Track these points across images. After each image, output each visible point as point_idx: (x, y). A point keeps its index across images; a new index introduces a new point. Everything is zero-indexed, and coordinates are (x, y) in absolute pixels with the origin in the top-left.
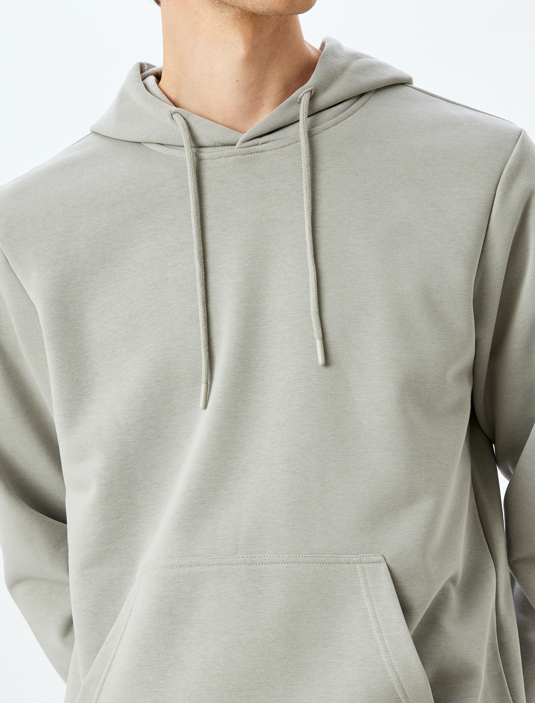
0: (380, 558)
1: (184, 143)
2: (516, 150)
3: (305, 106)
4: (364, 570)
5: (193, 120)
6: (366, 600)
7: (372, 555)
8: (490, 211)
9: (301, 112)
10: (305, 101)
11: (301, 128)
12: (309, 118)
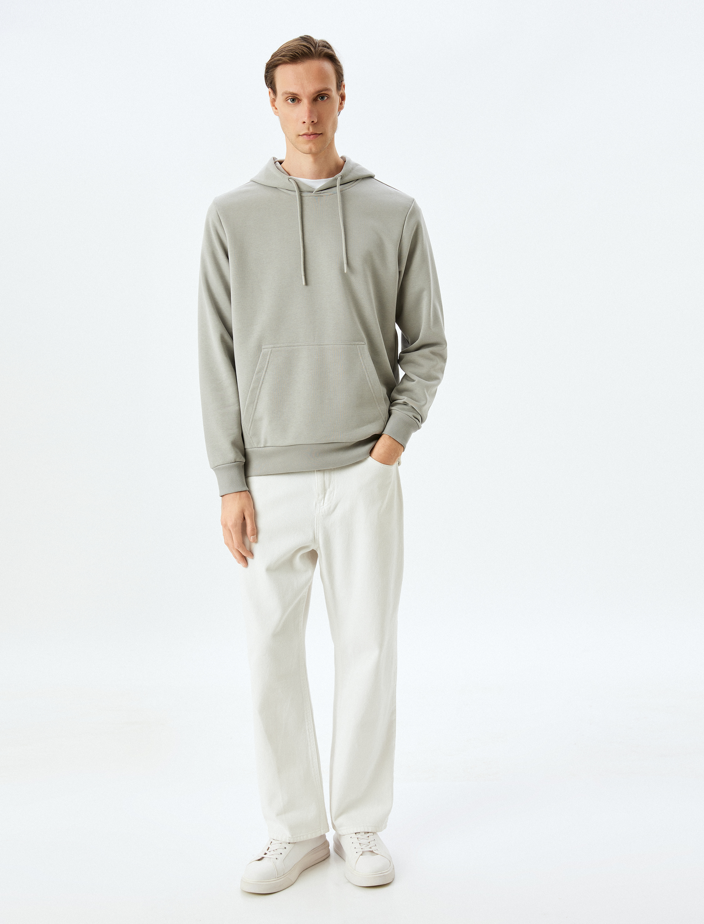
0: (364, 343)
1: (295, 190)
2: (412, 206)
3: (339, 182)
4: (360, 347)
6: (360, 358)
7: (362, 342)
8: (403, 226)
9: (337, 183)
10: (339, 178)
11: (338, 188)
12: (341, 186)
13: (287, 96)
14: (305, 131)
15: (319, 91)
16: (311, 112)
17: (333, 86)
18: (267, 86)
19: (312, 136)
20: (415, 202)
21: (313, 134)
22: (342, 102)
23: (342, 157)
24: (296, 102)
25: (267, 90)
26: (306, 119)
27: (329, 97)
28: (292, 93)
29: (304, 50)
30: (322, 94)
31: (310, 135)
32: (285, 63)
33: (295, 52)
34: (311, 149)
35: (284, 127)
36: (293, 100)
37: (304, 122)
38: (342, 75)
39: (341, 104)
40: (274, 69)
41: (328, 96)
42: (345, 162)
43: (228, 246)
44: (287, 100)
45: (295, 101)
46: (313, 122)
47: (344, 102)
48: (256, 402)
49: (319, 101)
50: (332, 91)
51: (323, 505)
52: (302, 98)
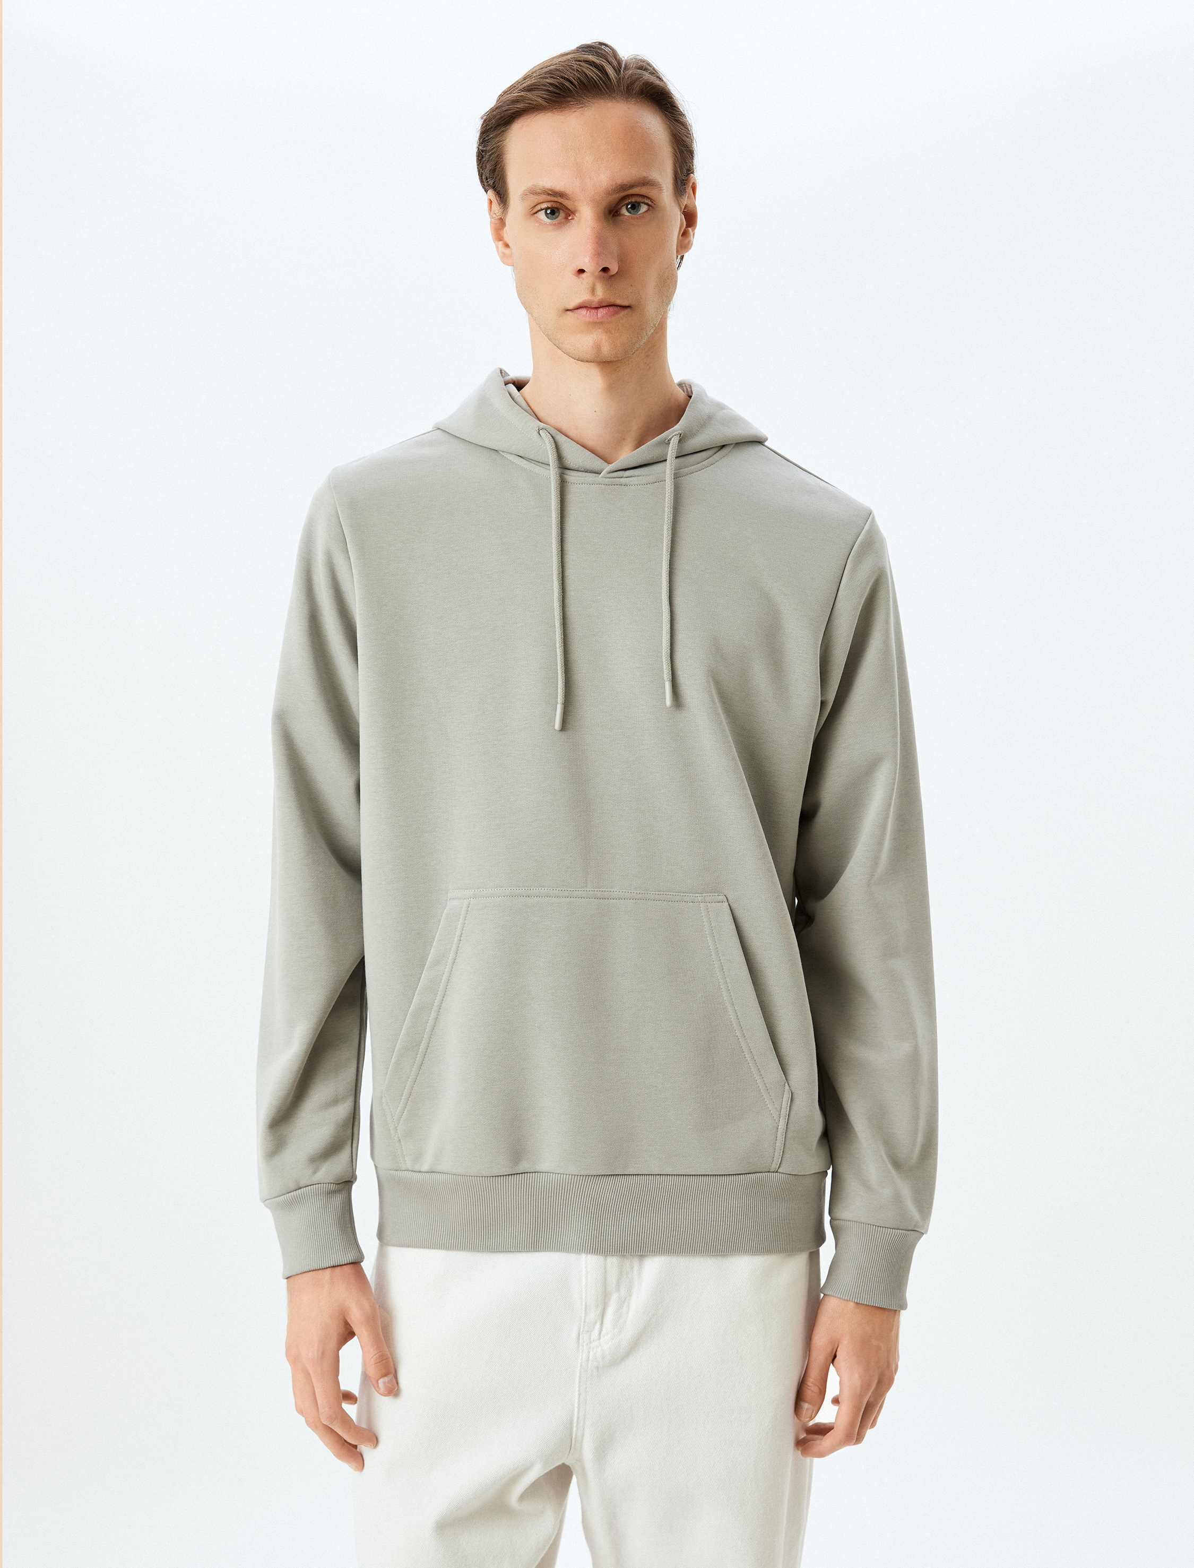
0: (722, 898)
1: (550, 461)
2: (866, 527)
3: (674, 448)
4: (708, 909)
5: (561, 439)
6: (708, 938)
7: (715, 894)
8: (839, 581)
9: (670, 453)
10: (674, 442)
11: (668, 468)
12: (677, 460)
13: (536, 202)
14: (584, 297)
15: (623, 187)
16: (601, 244)
17: (664, 177)
18: (482, 181)
19: (601, 310)
20: (873, 519)
21: (604, 304)
22: (688, 230)
23: (680, 385)
24: (560, 218)
25: (481, 198)
26: (586, 261)
27: (652, 206)
28: (551, 190)
29: (587, 72)
30: (633, 195)
31: (597, 308)
32: (533, 109)
33: (562, 77)
34: (598, 347)
35: (525, 291)
36: (553, 212)
37: (581, 271)
38: (691, 153)
39: (685, 234)
40: (503, 131)
41: (650, 203)
42: (690, 397)
43: (357, 615)
44: (536, 213)
45: (557, 214)
46: (605, 270)
47: (693, 230)
48: (423, 1045)
49: (624, 215)
50: (660, 189)
51: (599, 1339)
52: (576, 204)
